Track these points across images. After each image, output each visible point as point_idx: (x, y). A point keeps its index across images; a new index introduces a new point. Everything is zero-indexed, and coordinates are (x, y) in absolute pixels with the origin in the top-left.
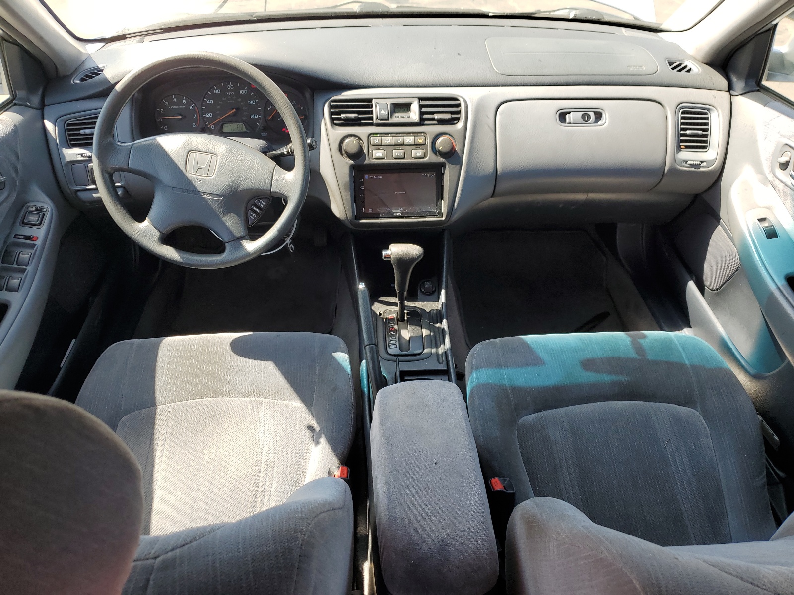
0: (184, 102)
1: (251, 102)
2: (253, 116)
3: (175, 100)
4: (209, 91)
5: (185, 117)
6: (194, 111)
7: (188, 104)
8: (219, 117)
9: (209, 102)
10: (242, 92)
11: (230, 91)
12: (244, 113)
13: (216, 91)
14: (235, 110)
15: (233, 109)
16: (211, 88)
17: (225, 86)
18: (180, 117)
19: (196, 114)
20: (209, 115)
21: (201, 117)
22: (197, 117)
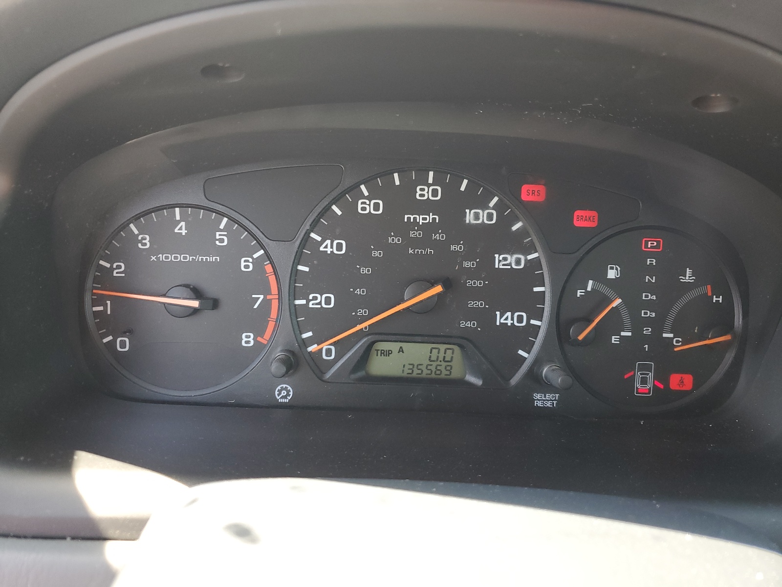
0: (222, 239)
1: (506, 261)
2: (506, 319)
3: (182, 229)
4: (335, 201)
5: (215, 304)
6: (257, 282)
7: (236, 251)
8: (361, 312)
9: (328, 247)
10: (477, 217)
11: (425, 207)
12: (472, 304)
13: (367, 206)
14: (438, 289)
15: (433, 285)
16: (349, 190)
17: (409, 188)
18: (195, 304)
19: (266, 291)
20: (320, 301)
21: (286, 306)
22: (266, 303)
